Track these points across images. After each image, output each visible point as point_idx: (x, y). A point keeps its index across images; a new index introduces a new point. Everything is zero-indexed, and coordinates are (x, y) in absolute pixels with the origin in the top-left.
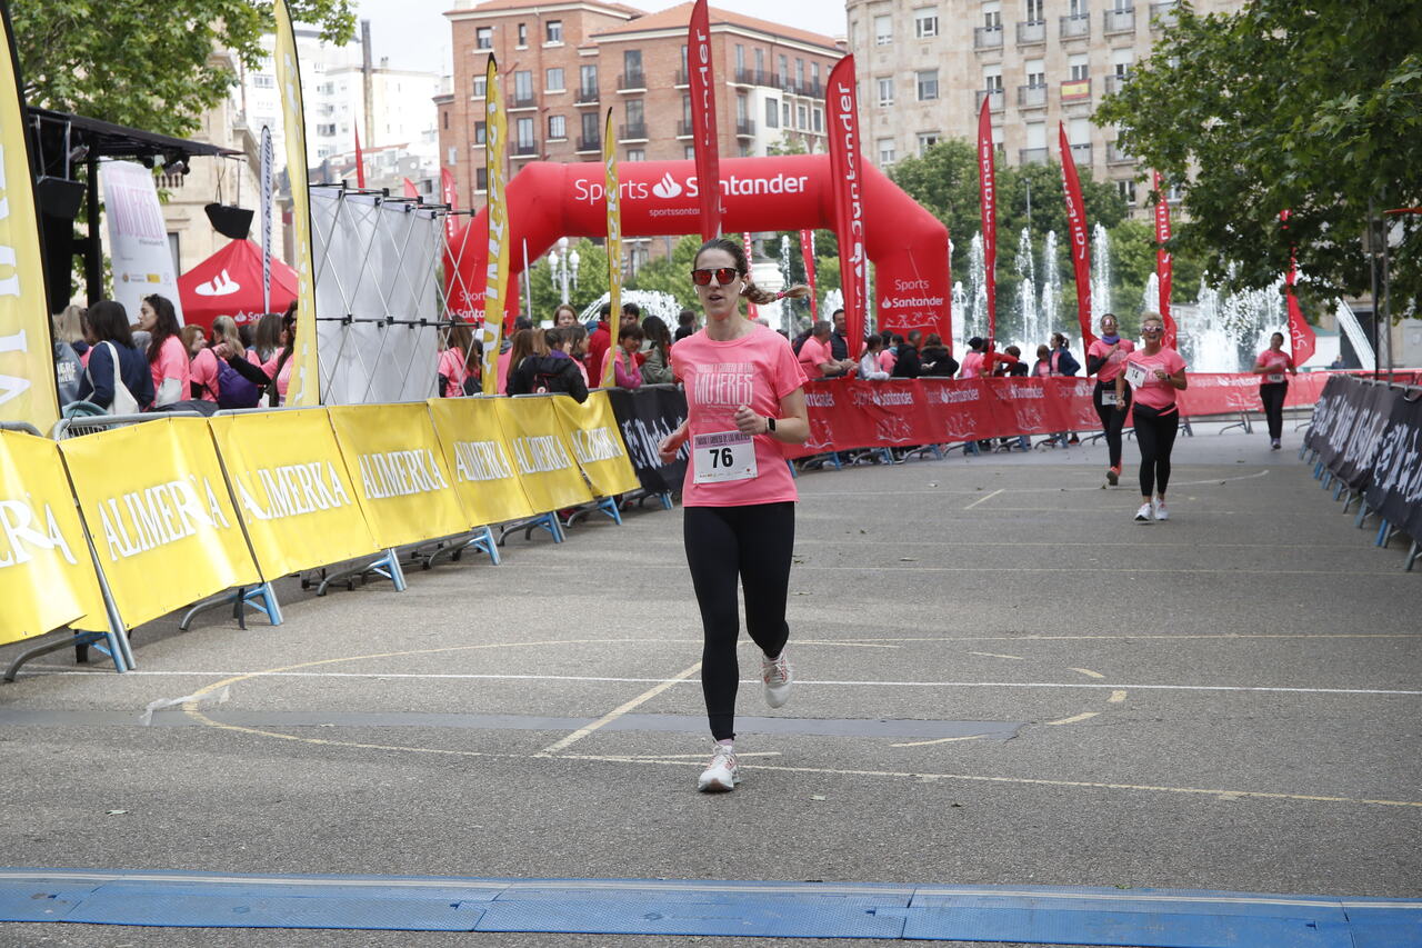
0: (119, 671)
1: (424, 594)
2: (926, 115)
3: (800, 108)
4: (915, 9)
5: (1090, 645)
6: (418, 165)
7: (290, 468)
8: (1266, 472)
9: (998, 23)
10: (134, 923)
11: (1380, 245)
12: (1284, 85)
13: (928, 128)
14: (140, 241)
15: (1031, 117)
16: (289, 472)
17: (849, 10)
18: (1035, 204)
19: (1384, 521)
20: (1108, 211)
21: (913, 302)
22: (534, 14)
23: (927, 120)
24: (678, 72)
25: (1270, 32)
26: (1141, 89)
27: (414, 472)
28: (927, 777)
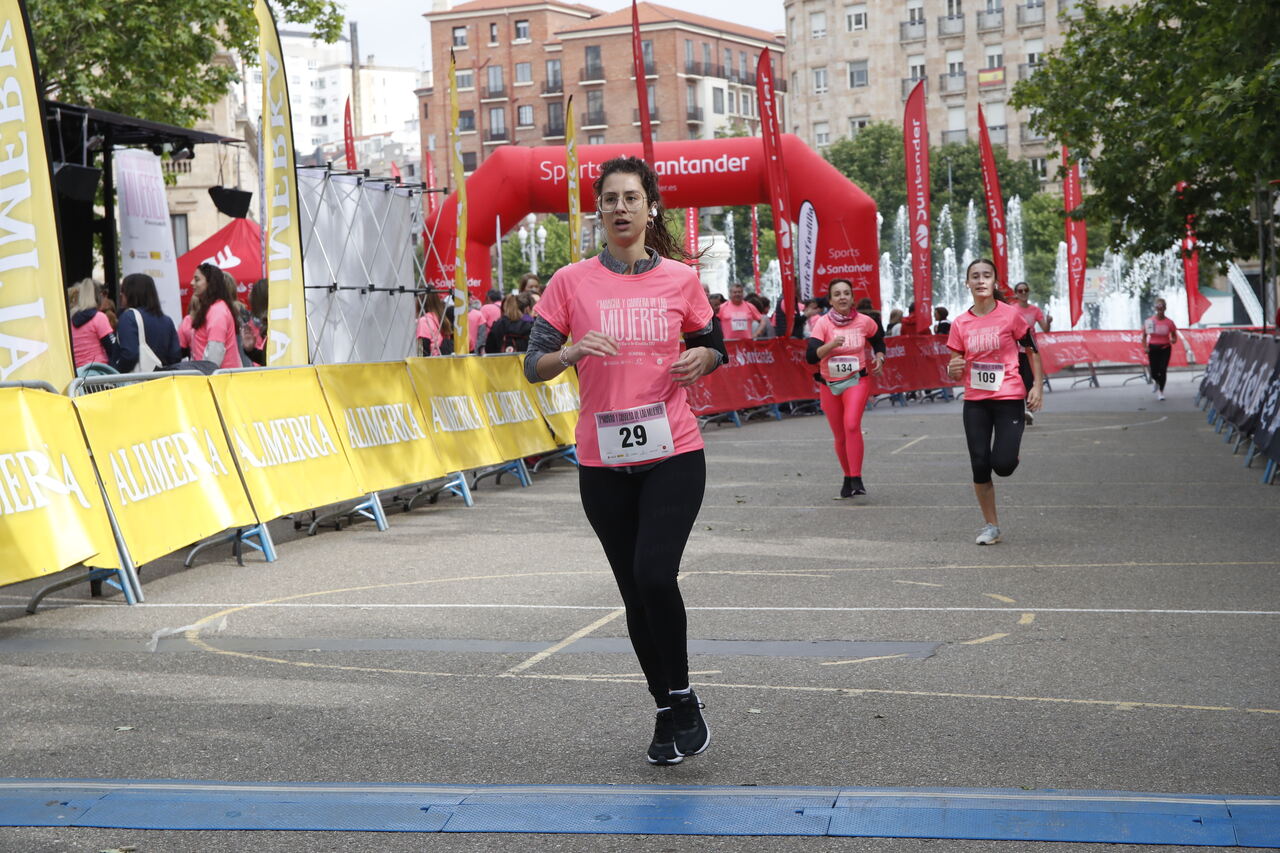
0: (129, 604)
1: (403, 533)
2: (857, 101)
3: (745, 97)
4: (846, 6)
5: (1002, 573)
6: (401, 150)
7: (283, 421)
8: (1164, 418)
9: (921, 17)
10: (137, 826)
11: (1266, 213)
12: (1180, 70)
13: (859, 112)
14: (146, 222)
15: (952, 101)
16: (282, 424)
17: (787, 8)
18: (956, 180)
19: (1270, 461)
20: (1022, 186)
21: (845, 268)
22: (506, 14)
23: (858, 105)
25: (1165, 22)
26: (1050, 74)
27: (394, 424)
28: (853, 692)
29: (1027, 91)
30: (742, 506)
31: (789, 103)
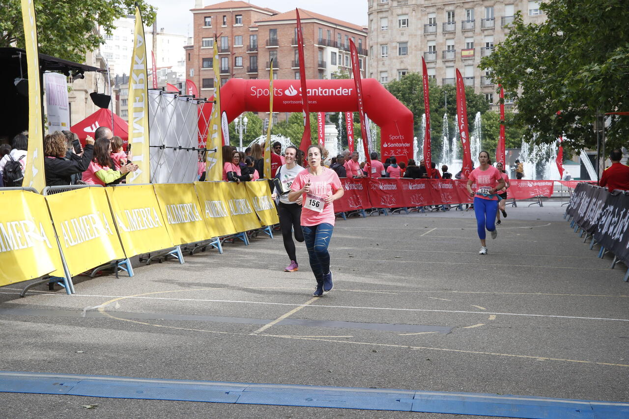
1: (192, 265)
2: (402, 62)
3: (346, 57)
4: (398, 15)
5: (479, 296)
6: (176, 76)
7: (138, 210)
8: (550, 224)
9: (435, 22)
11: (602, 126)
12: (562, 56)
13: (402, 67)
14: (60, 108)
15: (448, 64)
16: (137, 212)
17: (369, 15)
18: (449, 103)
19: (602, 247)
20: (481, 107)
21: (397, 145)
22: (230, 12)
23: (402, 64)
24: (293, 39)
25: (556, 33)
27: (188, 213)
28: (415, 348)
30: (352, 259)
31: (369, 60)
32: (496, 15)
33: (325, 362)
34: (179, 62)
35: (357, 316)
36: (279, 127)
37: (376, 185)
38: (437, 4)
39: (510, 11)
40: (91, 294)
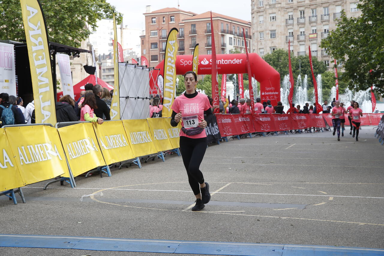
0: (72, 188)
1: (147, 169)
2: (272, 42)
3: (238, 40)
5: (322, 185)
6: (135, 54)
7: (113, 136)
8: (366, 140)
9: (292, 18)
12: (372, 36)
13: (273, 46)
14: (66, 75)
15: (301, 43)
17: (252, 14)
18: (302, 67)
20: (322, 69)
21: (270, 93)
22: (167, 14)
23: (273, 44)
24: (205, 30)
25: (368, 22)
26: (332, 37)
27: (143, 137)
28: (283, 218)
29: (325, 43)
30: (244, 164)
31: (252, 42)
32: (331, 12)
33: (228, 227)
34: (137, 45)
35: (247, 199)
36: (198, 84)
37: (258, 118)
38: (294, 7)
39: (338, 10)
40: (86, 188)
